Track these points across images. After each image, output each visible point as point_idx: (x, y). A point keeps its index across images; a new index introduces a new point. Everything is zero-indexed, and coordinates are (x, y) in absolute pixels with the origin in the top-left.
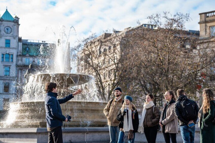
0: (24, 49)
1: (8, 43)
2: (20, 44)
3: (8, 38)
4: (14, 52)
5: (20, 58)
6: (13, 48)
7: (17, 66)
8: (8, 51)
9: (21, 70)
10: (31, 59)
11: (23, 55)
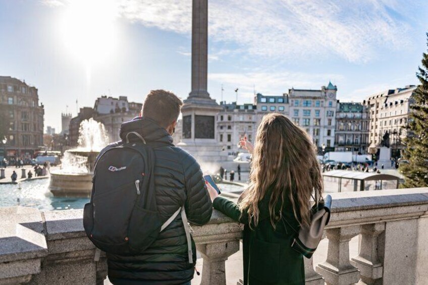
0: (340, 107)
1: (331, 104)
2: (339, 105)
3: (331, 101)
4: (334, 110)
5: (338, 114)
6: (334, 107)
7: (336, 119)
8: (331, 109)
9: (338, 121)
10: (345, 114)
11: (340, 112)
